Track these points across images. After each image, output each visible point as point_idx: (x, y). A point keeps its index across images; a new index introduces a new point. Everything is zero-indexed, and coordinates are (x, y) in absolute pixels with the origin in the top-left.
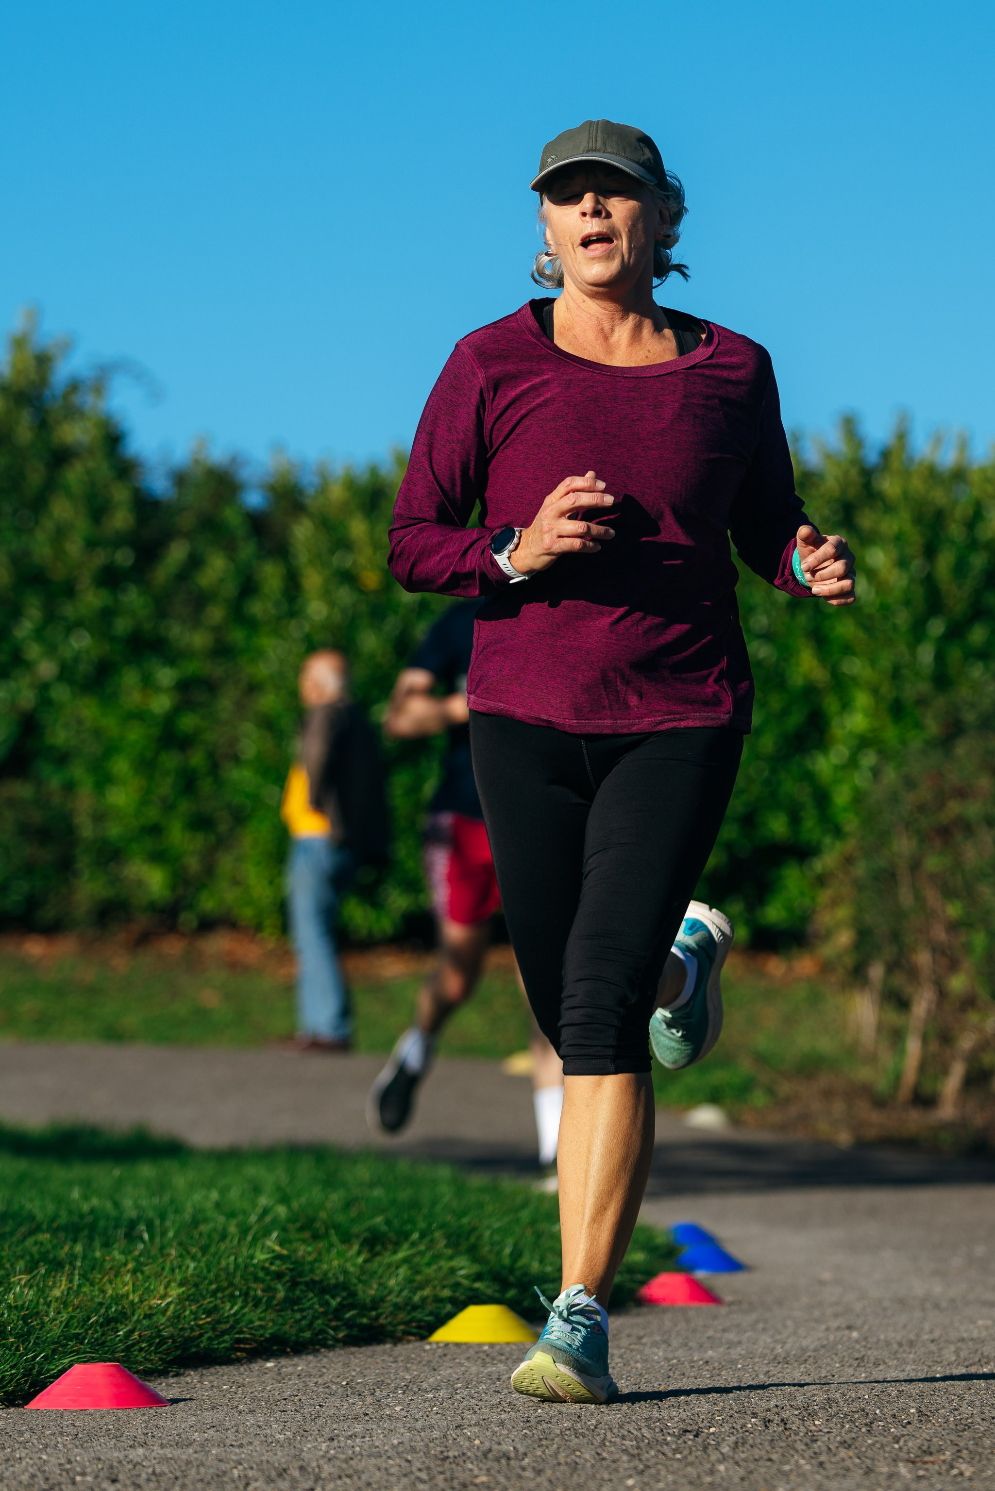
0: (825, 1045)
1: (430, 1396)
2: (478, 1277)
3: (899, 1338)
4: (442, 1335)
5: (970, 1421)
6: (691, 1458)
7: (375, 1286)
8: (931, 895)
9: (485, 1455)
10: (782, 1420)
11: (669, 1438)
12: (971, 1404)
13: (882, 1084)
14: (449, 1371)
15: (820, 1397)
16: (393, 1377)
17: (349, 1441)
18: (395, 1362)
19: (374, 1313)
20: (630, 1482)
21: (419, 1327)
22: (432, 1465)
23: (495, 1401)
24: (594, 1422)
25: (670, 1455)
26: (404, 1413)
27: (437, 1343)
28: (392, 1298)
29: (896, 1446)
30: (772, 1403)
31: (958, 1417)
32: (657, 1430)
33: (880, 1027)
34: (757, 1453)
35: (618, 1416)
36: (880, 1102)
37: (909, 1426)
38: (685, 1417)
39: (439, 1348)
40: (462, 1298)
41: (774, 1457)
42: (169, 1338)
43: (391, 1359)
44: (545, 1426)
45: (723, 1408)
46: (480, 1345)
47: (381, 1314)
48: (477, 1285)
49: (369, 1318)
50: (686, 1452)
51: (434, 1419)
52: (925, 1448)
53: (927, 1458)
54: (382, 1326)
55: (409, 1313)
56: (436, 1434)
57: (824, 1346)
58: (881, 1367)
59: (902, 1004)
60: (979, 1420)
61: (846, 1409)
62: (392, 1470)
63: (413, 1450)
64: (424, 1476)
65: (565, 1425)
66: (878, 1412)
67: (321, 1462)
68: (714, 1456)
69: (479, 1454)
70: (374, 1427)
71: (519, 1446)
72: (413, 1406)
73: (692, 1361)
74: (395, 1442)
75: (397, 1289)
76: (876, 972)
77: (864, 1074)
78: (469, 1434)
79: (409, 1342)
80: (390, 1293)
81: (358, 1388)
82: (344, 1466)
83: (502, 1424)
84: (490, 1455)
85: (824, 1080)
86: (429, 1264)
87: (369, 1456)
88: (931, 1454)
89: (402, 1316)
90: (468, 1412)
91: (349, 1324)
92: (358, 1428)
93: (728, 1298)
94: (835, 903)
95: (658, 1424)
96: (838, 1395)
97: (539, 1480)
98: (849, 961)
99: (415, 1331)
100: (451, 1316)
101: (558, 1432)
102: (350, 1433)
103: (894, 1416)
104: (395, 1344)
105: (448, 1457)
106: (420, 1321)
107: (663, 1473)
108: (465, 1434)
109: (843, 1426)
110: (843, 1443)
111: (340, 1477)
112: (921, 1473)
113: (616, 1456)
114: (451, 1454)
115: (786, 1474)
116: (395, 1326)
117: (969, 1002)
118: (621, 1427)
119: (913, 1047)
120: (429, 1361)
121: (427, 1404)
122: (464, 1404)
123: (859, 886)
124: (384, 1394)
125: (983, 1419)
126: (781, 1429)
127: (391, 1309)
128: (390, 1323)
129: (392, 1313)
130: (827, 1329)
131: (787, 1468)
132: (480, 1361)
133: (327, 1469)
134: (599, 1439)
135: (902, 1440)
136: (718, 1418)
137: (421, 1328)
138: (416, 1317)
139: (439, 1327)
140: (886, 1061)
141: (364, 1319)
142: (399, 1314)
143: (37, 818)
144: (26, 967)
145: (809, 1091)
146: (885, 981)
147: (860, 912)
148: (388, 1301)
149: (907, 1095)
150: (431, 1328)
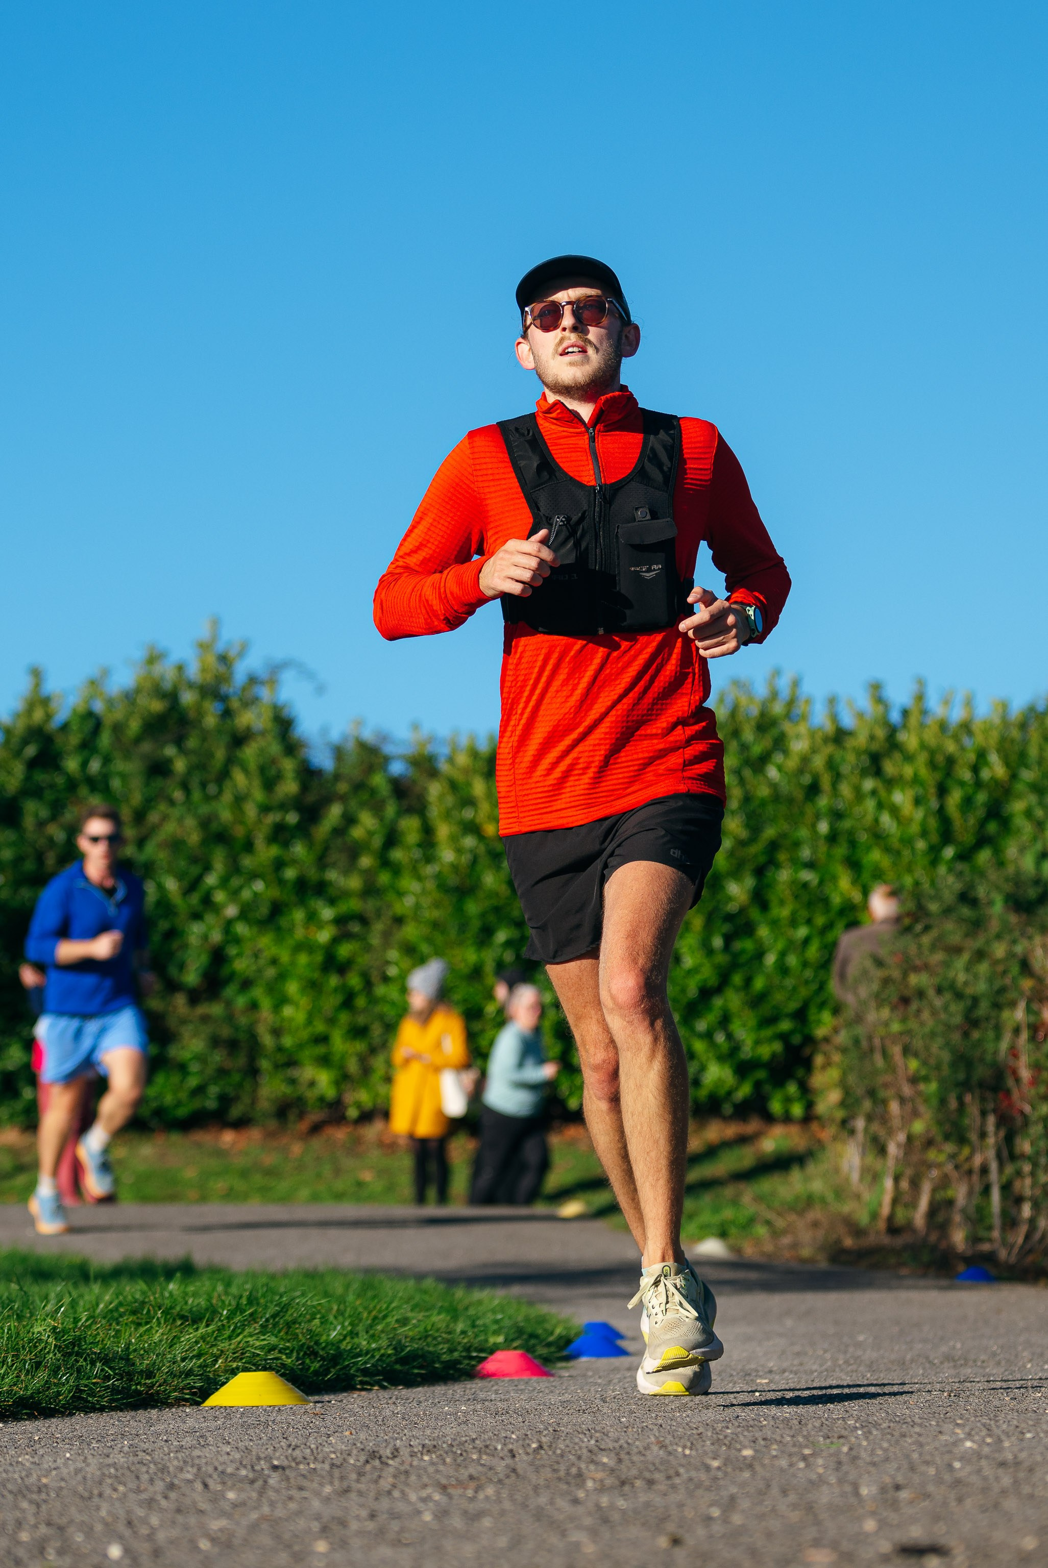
0: (817, 1186)
4: (211, 1401)
7: (153, 1357)
8: (897, 1055)
13: (863, 1218)
19: (148, 1381)
21: (191, 1394)
33: (864, 1171)
36: (858, 1231)
47: (157, 1382)
54: (158, 1393)
55: (182, 1381)
59: (882, 1151)
76: (860, 1124)
77: (847, 1208)
85: (815, 1214)
86: (230, 1338)
89: (175, 1383)
91: (114, 1390)
94: (824, 1067)
98: (840, 1114)
99: (187, 1396)
100: (223, 1384)
106: (195, 1387)
116: (169, 1392)
117: (929, 1143)
119: (889, 1184)
123: (844, 1050)
127: (165, 1377)
128: (164, 1391)
129: (165, 1381)
137: (194, 1394)
138: (189, 1384)
139: (213, 1393)
140: (867, 1196)
141: (139, 1387)
142: (173, 1381)
143: (226, 1032)
144: (220, 1153)
145: (800, 1224)
146: (866, 1130)
147: (844, 1074)
148: (165, 1369)
149: (882, 1225)
150: (205, 1394)
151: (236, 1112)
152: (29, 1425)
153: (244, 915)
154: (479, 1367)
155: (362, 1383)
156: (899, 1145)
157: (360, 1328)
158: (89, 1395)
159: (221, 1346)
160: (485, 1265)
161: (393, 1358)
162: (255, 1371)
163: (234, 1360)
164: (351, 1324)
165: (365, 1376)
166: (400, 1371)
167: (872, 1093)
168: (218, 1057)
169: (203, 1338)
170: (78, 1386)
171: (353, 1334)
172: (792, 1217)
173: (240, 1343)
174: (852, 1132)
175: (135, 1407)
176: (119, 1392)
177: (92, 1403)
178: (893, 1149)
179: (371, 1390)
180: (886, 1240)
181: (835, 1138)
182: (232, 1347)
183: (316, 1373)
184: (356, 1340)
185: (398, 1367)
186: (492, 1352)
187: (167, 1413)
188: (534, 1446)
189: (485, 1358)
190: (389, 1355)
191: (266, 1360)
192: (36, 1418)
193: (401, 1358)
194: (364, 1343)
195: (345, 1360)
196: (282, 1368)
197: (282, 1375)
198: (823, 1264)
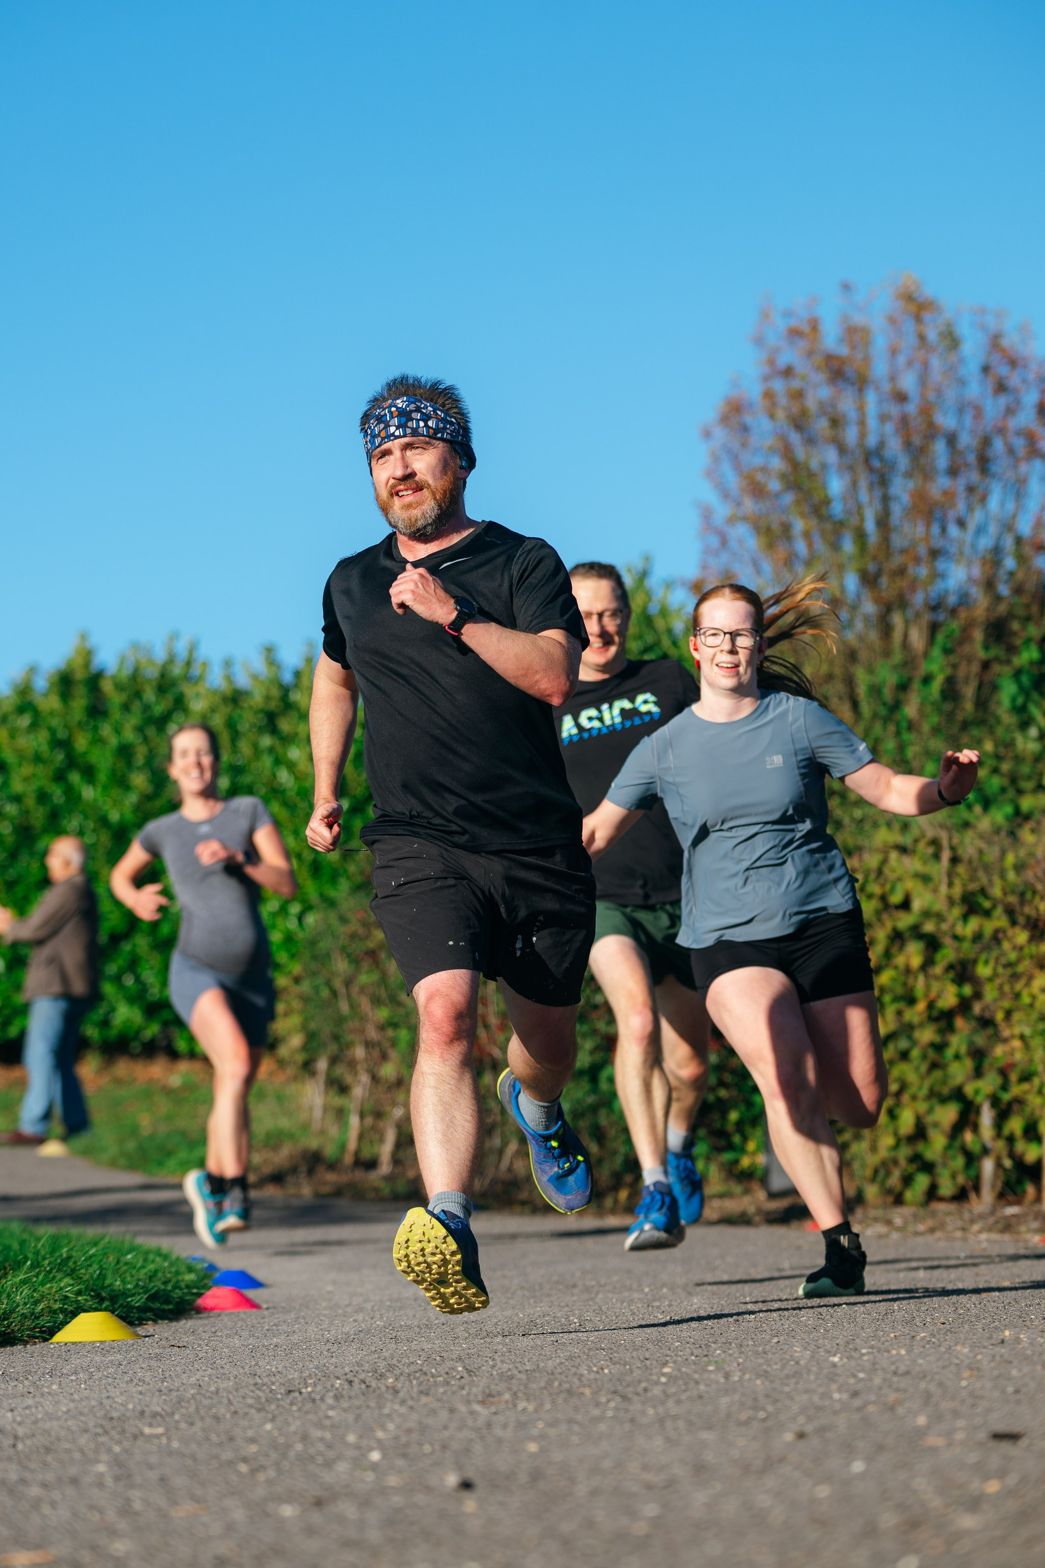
0: (284, 1123)
1: (73, 1378)
2: (79, 1293)
3: (416, 1323)
4: (60, 1337)
5: (509, 1373)
6: (306, 1408)
7: (5, 1302)
8: (365, 1004)
9: (142, 1413)
10: (362, 1380)
11: (279, 1396)
12: (503, 1362)
13: (331, 1152)
14: (78, 1361)
15: (382, 1365)
16: (37, 1367)
17: (27, 1411)
18: (32, 1357)
19: (6, 1322)
20: (268, 1427)
21: (41, 1332)
22: (104, 1422)
23: (126, 1378)
24: (213, 1389)
25: (288, 1407)
26: (59, 1390)
27: (57, 1343)
28: (22, 1310)
29: (464, 1392)
30: (347, 1369)
31: (500, 1371)
32: (267, 1391)
33: (326, 1109)
34: (357, 1402)
35: (231, 1384)
36: (331, 1166)
37: (463, 1380)
38: (283, 1382)
39: (61, 1346)
40: (71, 1308)
41: (372, 1404)
43: (28, 1355)
44: (175, 1394)
45: (310, 1375)
46: (93, 1343)
47: (12, 1323)
48: (80, 1298)
49: (4, 1327)
50: (300, 1404)
51: (87, 1393)
52: (487, 1391)
53: (491, 1399)
54: (14, 1332)
55: (33, 1322)
56: (94, 1403)
57: (360, 1331)
58: (415, 1342)
59: (343, 1089)
60: (516, 1372)
61: (407, 1371)
62: (74, 1428)
63: (81, 1414)
64: (99, 1430)
65: (192, 1392)
66: (433, 1371)
67: (15, 1425)
68: (323, 1407)
69: (138, 1415)
70: (42, 1400)
71: (165, 1407)
72: (64, 1385)
73: (264, 1346)
74: (64, 1409)
75: (21, 1302)
76: (322, 1065)
77: (314, 1143)
78: (120, 1401)
79: (35, 1343)
80: (18, 1306)
81: (13, 1376)
82: (33, 1427)
83: (141, 1393)
84: (147, 1414)
86: (43, 1284)
87: (50, 1419)
88: (493, 1396)
89: (29, 1323)
90: (109, 1387)
92: (30, 1402)
93: (265, 1306)
94: (286, 1015)
95: (265, 1387)
96: (394, 1362)
97: (194, 1429)
98: (300, 1058)
99: (38, 1334)
100: (64, 1323)
101: (190, 1396)
102: (25, 1405)
103: (447, 1373)
104: (25, 1345)
105: (112, 1419)
106: (43, 1327)
107: (290, 1420)
108: (117, 1402)
109: (411, 1382)
110: (421, 1392)
111: (33, 1435)
112: (493, 1409)
113: (247, 1410)
114: (115, 1414)
115: (389, 1416)
116: (23, 1331)
117: (397, 1084)
118: (237, 1390)
119: (354, 1121)
120: (59, 1356)
121: (74, 1383)
122: (104, 1381)
123: (305, 999)
124: (36, 1378)
125: (520, 1372)
126: (363, 1386)
127: (19, 1318)
128: (18, 1330)
129: (19, 1322)
130: (355, 1321)
131: (386, 1411)
132: (99, 1354)
133: (21, 1431)
134: (225, 1401)
135: (467, 1388)
136: (310, 1381)
137: (44, 1332)
138: (39, 1323)
139: (60, 1330)
140: (334, 1132)
142: (26, 1322)
146: (328, 1072)
147: (307, 1020)
148: (19, 1312)
149: (348, 1159)
150: (52, 1332)
154: (200, 1302)
156: (364, 1087)
166: (158, 1308)
167: (336, 1037)
174: (313, 1074)
178: (359, 1090)
180: (355, 1176)
181: (295, 1078)
182: (49, 1291)
185: (154, 1304)
187: (30, 1349)
189: (203, 1294)
190: (143, 1295)
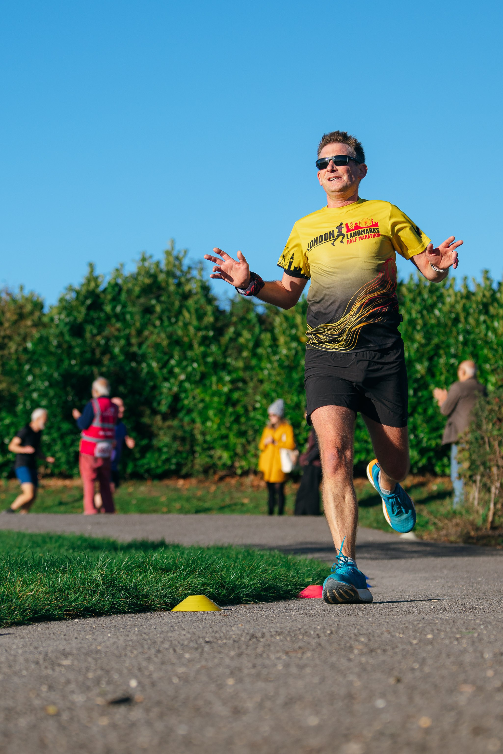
4: (176, 608)
8: (496, 446)
13: (479, 522)
19: (146, 600)
33: (480, 500)
36: (477, 529)
42: (29, 609)
47: (150, 600)
54: (150, 605)
55: (162, 600)
76: (478, 478)
77: (471, 518)
79: (161, 611)
85: (457, 520)
89: (159, 600)
91: (130, 604)
98: (468, 473)
99: (164, 607)
106: (168, 603)
116: (156, 605)
119: (492, 506)
123: (470, 443)
127: (154, 598)
128: (153, 604)
129: (153, 600)
137: (167, 606)
138: (165, 601)
139: (177, 605)
140: (481, 512)
141: (141, 602)
142: (157, 600)
143: (180, 433)
144: (177, 490)
145: (450, 524)
146: (481, 481)
147: (471, 455)
148: (154, 594)
149: (489, 525)
150: (173, 606)
151: (184, 471)
152: (90, 621)
153: (188, 379)
154: (301, 592)
155: (246, 600)
156: (496, 488)
157: (245, 574)
158: (118, 606)
159: (181, 582)
160: (301, 543)
161: (260, 589)
162: (196, 595)
163: (186, 589)
164: (241, 573)
165: (247, 597)
166: (264, 595)
167: (484, 464)
168: (176, 445)
169: (171, 579)
170: (113, 601)
171: (242, 577)
172: (446, 521)
173: (188, 582)
174: (475, 482)
175: (140, 612)
176: (132, 605)
177: (120, 610)
178: (493, 490)
179: (250, 604)
180: (490, 532)
182: (185, 583)
183: (224, 596)
184: (243, 580)
185: (262, 593)
186: (306, 586)
187: (155, 615)
188: (329, 632)
189: (304, 589)
190: (258, 587)
191: (201, 590)
192: (94, 617)
193: (264, 589)
194: (247, 581)
195: (238, 589)
196: (208, 593)
197: (209, 597)
198: (461, 545)
